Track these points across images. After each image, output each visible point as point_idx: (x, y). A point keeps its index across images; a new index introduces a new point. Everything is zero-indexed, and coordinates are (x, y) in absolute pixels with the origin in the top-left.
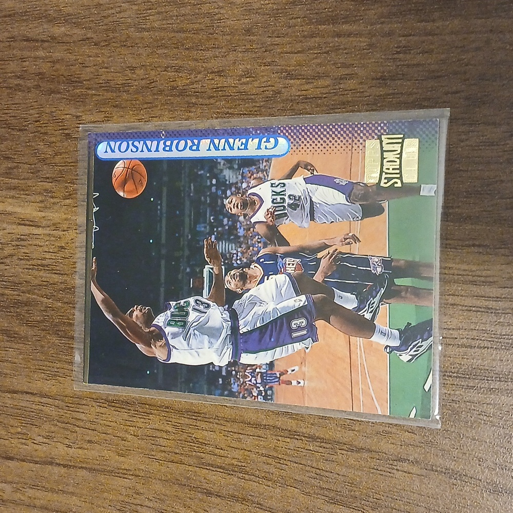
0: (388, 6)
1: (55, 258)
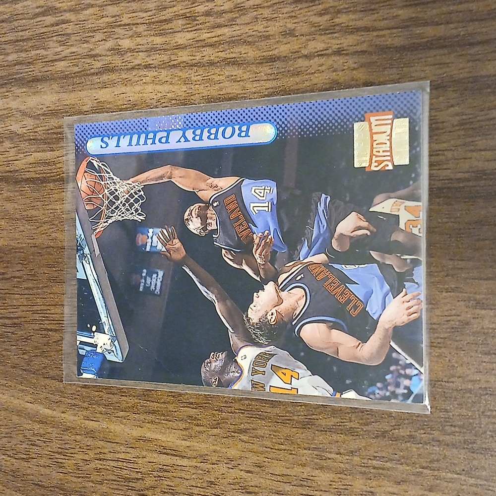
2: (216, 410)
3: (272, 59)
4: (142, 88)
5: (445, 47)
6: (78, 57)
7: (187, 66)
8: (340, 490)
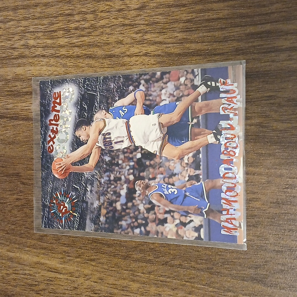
0: (279, 159)
1: (71, 294)
2: (79, 248)
3: (111, 56)
4: (40, 68)
5: (201, 55)
6: (5, 48)
7: (66, 57)
8: (143, 293)
